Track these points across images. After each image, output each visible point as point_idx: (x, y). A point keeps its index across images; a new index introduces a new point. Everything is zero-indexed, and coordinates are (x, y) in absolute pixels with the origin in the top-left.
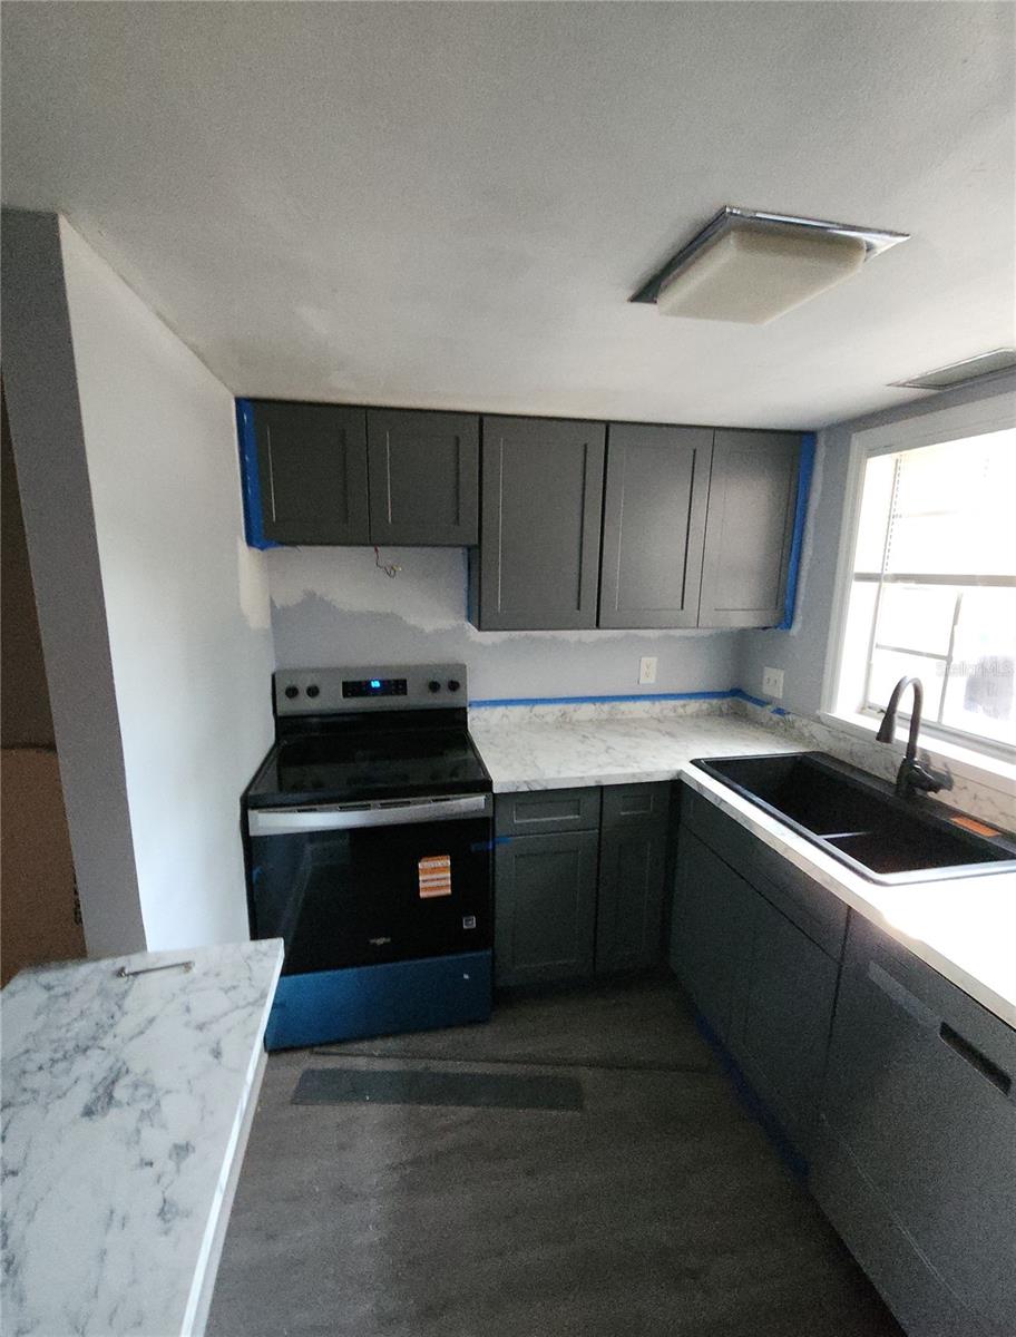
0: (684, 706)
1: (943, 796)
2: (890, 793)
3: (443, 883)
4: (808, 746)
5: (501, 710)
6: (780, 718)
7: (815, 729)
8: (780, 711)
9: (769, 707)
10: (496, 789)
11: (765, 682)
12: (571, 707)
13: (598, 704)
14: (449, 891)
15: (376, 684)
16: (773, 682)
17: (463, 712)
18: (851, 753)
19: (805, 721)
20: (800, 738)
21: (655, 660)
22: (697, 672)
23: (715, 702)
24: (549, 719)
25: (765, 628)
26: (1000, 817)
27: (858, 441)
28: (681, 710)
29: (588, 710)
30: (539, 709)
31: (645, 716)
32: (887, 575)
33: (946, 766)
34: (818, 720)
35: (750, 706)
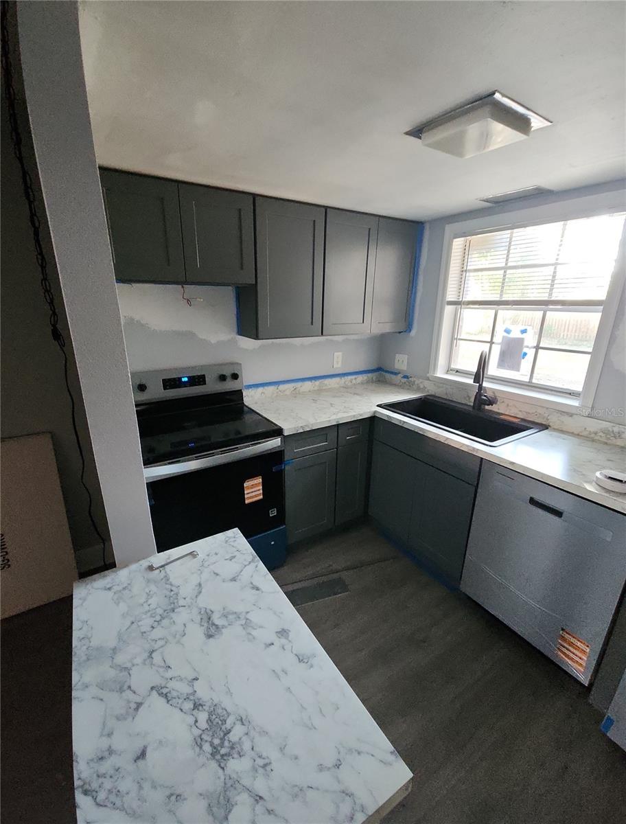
0: (355, 379)
1: (494, 408)
2: (471, 409)
3: (258, 493)
4: (422, 393)
5: (260, 390)
6: (407, 381)
7: (426, 383)
8: (406, 377)
9: (400, 375)
10: (286, 433)
11: (396, 361)
12: (299, 384)
13: (313, 381)
14: (261, 497)
15: (185, 379)
16: (401, 362)
17: (239, 393)
18: (446, 394)
19: (421, 380)
20: (418, 389)
21: (340, 353)
22: (361, 360)
23: (370, 375)
24: (288, 393)
25: (400, 333)
26: (520, 413)
27: (449, 229)
28: (354, 381)
29: (308, 385)
30: (282, 387)
31: (336, 386)
32: (464, 302)
33: (494, 393)
34: (428, 379)
35: (388, 376)
